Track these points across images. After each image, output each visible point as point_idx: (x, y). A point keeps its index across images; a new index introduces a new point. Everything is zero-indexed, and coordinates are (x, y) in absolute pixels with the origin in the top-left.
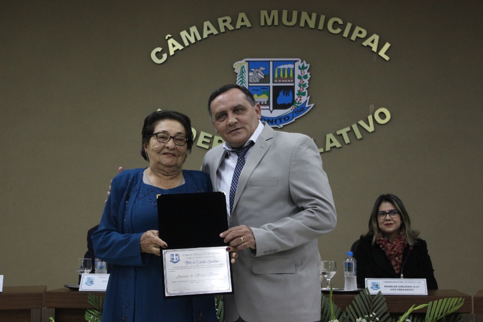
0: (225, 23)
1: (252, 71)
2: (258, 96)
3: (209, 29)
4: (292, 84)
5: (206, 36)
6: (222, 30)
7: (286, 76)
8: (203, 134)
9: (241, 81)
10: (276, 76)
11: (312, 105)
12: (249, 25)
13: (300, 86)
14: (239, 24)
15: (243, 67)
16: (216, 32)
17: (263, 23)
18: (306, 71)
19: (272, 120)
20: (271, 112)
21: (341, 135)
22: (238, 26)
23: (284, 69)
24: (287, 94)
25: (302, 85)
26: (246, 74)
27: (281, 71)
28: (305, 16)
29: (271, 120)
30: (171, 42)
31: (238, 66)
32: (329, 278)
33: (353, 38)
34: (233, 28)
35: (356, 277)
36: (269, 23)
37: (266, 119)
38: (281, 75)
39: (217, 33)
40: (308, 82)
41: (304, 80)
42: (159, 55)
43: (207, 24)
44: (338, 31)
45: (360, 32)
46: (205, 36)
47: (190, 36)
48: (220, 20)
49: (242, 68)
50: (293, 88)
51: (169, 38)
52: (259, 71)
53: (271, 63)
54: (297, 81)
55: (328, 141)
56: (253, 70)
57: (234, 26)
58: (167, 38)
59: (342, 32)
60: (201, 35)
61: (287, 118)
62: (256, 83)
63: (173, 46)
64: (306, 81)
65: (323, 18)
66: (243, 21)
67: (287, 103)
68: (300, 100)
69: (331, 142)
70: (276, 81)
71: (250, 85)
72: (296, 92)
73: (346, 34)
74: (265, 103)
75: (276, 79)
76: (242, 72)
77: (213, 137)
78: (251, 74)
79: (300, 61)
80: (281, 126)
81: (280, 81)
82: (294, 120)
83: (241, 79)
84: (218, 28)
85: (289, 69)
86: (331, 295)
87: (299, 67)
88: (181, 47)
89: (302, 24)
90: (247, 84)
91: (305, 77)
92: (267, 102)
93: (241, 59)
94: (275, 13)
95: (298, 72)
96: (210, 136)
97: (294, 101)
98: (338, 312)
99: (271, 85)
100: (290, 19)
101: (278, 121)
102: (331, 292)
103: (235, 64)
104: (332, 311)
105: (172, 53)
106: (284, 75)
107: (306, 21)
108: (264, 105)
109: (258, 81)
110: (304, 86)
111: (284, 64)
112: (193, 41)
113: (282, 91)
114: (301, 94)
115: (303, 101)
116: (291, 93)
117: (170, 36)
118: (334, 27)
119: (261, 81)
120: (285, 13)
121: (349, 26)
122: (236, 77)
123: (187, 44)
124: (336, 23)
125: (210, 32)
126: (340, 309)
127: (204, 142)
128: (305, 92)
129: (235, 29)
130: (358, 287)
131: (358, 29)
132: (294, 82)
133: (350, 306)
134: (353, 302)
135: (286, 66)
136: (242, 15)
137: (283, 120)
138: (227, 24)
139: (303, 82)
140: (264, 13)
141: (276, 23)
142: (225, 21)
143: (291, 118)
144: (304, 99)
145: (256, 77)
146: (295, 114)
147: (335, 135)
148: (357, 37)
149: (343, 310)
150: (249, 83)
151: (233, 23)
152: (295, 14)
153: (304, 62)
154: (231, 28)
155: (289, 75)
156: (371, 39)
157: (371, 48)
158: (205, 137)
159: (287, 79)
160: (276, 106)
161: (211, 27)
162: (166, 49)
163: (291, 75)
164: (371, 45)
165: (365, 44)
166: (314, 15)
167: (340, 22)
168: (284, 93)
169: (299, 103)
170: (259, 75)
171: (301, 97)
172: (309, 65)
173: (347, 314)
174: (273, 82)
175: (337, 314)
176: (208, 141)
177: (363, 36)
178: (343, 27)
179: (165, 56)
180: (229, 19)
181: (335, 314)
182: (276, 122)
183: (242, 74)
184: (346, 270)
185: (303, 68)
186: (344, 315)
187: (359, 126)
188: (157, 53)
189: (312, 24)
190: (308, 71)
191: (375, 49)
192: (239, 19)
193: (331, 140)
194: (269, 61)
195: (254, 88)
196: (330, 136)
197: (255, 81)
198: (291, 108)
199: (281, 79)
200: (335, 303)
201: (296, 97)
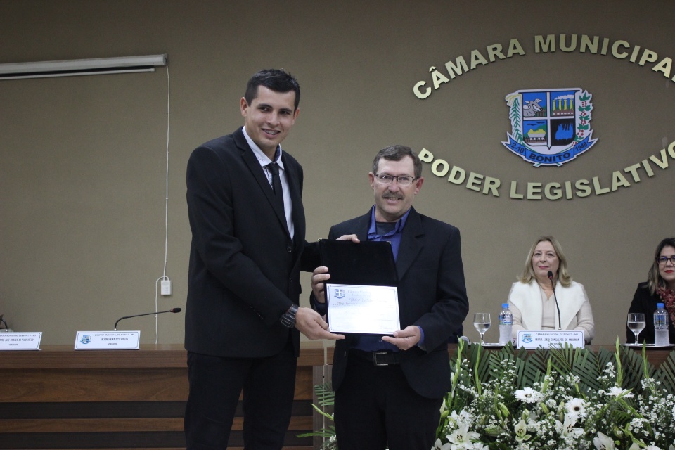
0: (495, 51)
1: (527, 104)
2: (534, 131)
3: (477, 58)
4: (573, 117)
5: (475, 67)
6: (492, 59)
7: (565, 108)
8: (473, 175)
9: (514, 115)
10: (554, 108)
11: (596, 140)
12: (522, 52)
13: (581, 118)
14: (511, 52)
15: (517, 99)
16: (484, 62)
17: (537, 50)
18: (588, 101)
19: (551, 158)
20: (549, 149)
21: (630, 172)
22: (510, 54)
23: (563, 100)
24: (567, 128)
25: (583, 118)
26: (520, 107)
27: (560, 103)
28: (585, 40)
29: (549, 157)
30: (436, 74)
31: (510, 99)
32: (637, 332)
33: (642, 62)
34: (504, 57)
35: (668, 331)
36: (545, 49)
37: (544, 157)
38: (560, 107)
39: (487, 62)
40: (590, 114)
41: (586, 112)
42: (422, 89)
43: (475, 53)
44: (625, 55)
45: (650, 56)
46: (473, 66)
47: (456, 67)
48: (490, 48)
49: (515, 101)
50: (573, 121)
51: (433, 70)
52: (535, 103)
53: (548, 94)
54: (578, 113)
55: (615, 180)
56: (528, 102)
57: (506, 55)
58: (430, 70)
59: (629, 57)
60: (469, 66)
61: (567, 155)
62: (532, 117)
63: (438, 78)
64: (588, 113)
65: (606, 41)
66: (515, 48)
67: (567, 138)
68: (582, 134)
69: (619, 180)
70: (554, 114)
71: (525, 119)
72: (577, 125)
73: (633, 59)
74: (543, 139)
75: (554, 112)
76: (516, 105)
77: (484, 178)
78: (525, 107)
79: (581, 90)
80: (561, 164)
81: (558, 114)
82: (575, 157)
83: (514, 113)
84: (487, 57)
85: (568, 100)
86: (644, 351)
87: (580, 97)
88: (446, 80)
89: (583, 49)
90: (521, 118)
91: (588, 108)
92: (545, 138)
93: (514, 91)
94: (551, 38)
95: (579, 103)
96: (481, 177)
97: (574, 136)
98: (652, 369)
99: (549, 118)
100: (568, 44)
101: (557, 159)
102: (644, 348)
103: (507, 96)
104: (646, 369)
105: (436, 86)
106: (563, 107)
107: (587, 45)
108: (541, 141)
109: (533, 114)
110: (586, 118)
111: (563, 95)
112: (459, 72)
113: (561, 125)
114: (583, 127)
115: (585, 136)
116: (571, 128)
117: (434, 68)
118: (620, 52)
119: (538, 114)
120: (563, 37)
121: (637, 49)
122: (509, 111)
123: (453, 76)
124: (621, 46)
125: (478, 62)
126: (653, 366)
127: (474, 184)
128: (587, 126)
129: (507, 58)
130: (670, 342)
131: (647, 52)
132: (574, 115)
133: (665, 364)
134: (668, 359)
135: (565, 97)
136: (514, 42)
137: (562, 157)
138: (497, 53)
139: (585, 114)
140: (539, 38)
141: (553, 49)
142: (495, 49)
143: (571, 155)
144: (587, 133)
145: (531, 110)
146: (576, 150)
147: (623, 173)
148: (646, 61)
149: (657, 367)
150: (523, 117)
151: (504, 51)
152: (574, 38)
153: (586, 91)
154: (502, 56)
155: (568, 107)
156: (663, 63)
157: (663, 73)
158: (475, 178)
159: (567, 111)
160: (555, 142)
161: (480, 56)
162: (430, 83)
163: (571, 107)
164: (663, 70)
165: (656, 68)
166: (596, 39)
167: (627, 45)
168: (563, 127)
169: (580, 138)
170: (535, 107)
171: (583, 131)
172: (591, 95)
173: (662, 372)
174: (551, 116)
175: (651, 372)
176: (479, 182)
177: (653, 59)
178: (630, 51)
179: (429, 90)
180: (499, 47)
181: (649, 371)
182: (554, 160)
183: (515, 107)
184: (656, 324)
185: (585, 98)
186: (658, 373)
187: (651, 162)
188: (420, 88)
189: (594, 49)
190: (590, 102)
191: (667, 74)
192: (511, 47)
193: (618, 178)
194: (546, 92)
195: (529, 122)
196: (617, 174)
197: (530, 115)
198: (572, 143)
199: (560, 112)
200: (648, 360)
201: (577, 131)
